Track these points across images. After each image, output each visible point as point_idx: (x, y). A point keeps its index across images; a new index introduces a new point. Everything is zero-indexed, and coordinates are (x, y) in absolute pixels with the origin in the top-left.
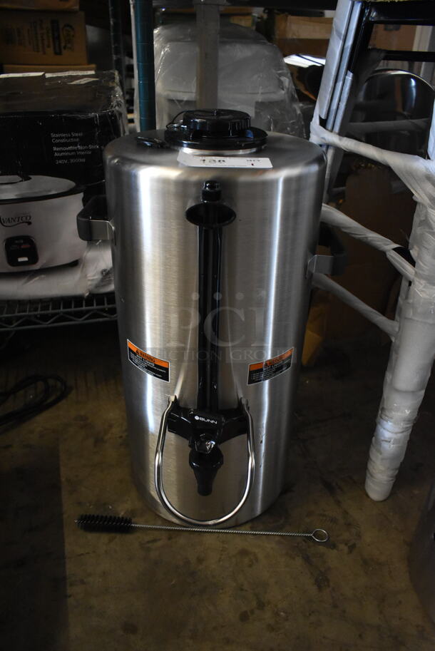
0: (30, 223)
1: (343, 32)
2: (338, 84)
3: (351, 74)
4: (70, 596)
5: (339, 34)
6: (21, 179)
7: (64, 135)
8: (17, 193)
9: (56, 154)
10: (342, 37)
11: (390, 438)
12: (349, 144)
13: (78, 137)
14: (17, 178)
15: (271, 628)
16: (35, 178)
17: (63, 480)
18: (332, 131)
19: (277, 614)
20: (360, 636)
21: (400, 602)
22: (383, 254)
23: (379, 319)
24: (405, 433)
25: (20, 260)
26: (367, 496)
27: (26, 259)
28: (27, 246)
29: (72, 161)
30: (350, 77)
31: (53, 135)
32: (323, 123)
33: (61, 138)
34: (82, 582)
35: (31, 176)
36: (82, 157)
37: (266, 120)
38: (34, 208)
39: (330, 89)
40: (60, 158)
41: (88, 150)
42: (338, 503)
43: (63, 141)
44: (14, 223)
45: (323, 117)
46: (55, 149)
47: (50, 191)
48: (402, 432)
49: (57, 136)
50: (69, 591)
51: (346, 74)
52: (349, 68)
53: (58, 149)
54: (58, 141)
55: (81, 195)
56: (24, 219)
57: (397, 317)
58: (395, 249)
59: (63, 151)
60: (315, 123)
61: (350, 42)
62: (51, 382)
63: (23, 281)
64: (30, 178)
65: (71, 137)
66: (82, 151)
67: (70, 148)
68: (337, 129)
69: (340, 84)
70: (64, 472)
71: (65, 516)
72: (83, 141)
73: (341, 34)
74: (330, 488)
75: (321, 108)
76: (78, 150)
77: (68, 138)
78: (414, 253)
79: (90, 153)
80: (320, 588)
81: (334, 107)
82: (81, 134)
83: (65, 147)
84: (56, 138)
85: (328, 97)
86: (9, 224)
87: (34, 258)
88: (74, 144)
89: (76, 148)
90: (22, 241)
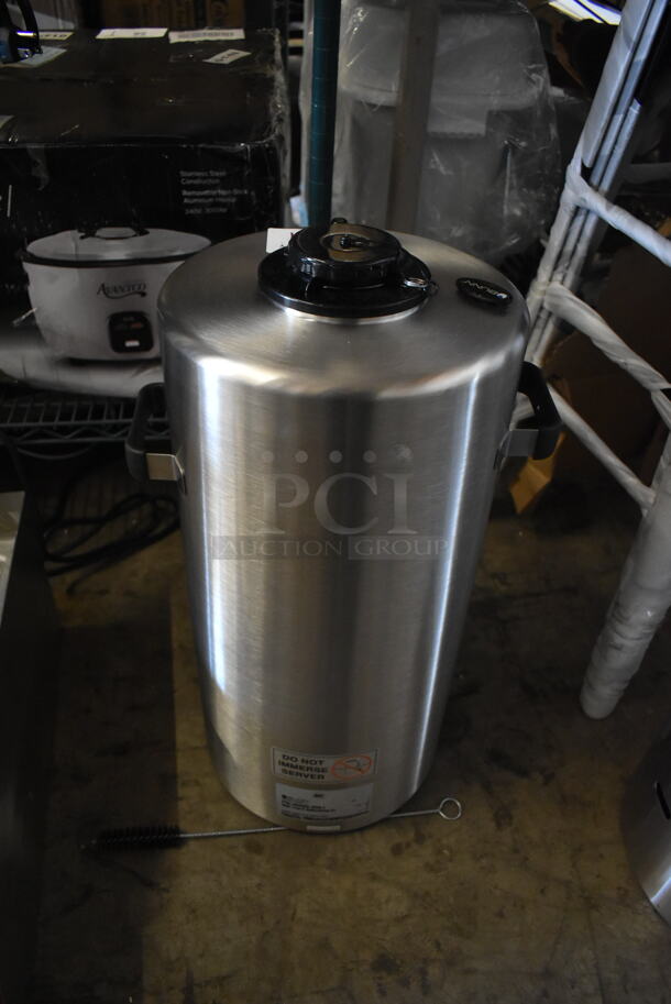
0: (143, 294)
1: (634, 37)
2: (616, 117)
3: (638, 106)
4: (181, 799)
5: (628, 39)
6: (134, 233)
7: (198, 174)
8: (128, 252)
9: (186, 201)
10: (632, 45)
11: (621, 645)
12: (620, 220)
13: (219, 177)
14: (129, 231)
15: (429, 868)
16: (154, 233)
17: (175, 645)
18: (596, 189)
19: (439, 852)
20: (542, 891)
21: (601, 856)
22: (646, 393)
23: (630, 480)
24: (639, 642)
25: (129, 344)
26: (581, 711)
27: (136, 343)
28: (139, 325)
29: (208, 210)
30: (635, 110)
31: (183, 173)
32: (586, 173)
33: (195, 178)
34: (197, 783)
35: (149, 230)
36: (224, 205)
37: (501, 147)
38: (150, 273)
39: (603, 124)
40: (190, 206)
41: (232, 195)
42: (540, 715)
43: (197, 182)
44: (121, 294)
45: (587, 165)
46: (185, 193)
47: (172, 251)
48: (638, 639)
49: (190, 174)
50: (181, 792)
51: (631, 104)
52: (636, 95)
53: (189, 193)
54: (189, 182)
56: (136, 287)
57: (654, 483)
58: (663, 390)
59: (196, 197)
60: (574, 170)
61: (642, 56)
62: (161, 504)
63: (134, 371)
64: (147, 233)
65: (210, 177)
66: (224, 196)
67: (206, 192)
68: (606, 186)
69: (619, 118)
71: (176, 695)
72: (225, 183)
73: (631, 40)
74: (531, 694)
75: (586, 150)
76: (218, 196)
77: (204, 178)
79: (234, 200)
80: (499, 825)
81: (606, 151)
82: (223, 174)
83: (204, 190)
84: (187, 178)
85: (599, 135)
86: (114, 294)
87: (147, 344)
88: (213, 187)
89: (214, 193)
90: (132, 319)
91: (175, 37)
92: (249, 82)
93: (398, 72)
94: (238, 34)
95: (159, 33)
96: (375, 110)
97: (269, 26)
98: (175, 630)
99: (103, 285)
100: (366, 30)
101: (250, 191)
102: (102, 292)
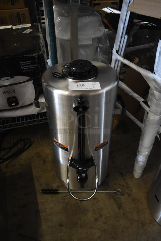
0: (15, 92)
1: (124, 21)
2: (122, 38)
3: (127, 36)
4: (41, 216)
5: (122, 21)
6: (11, 78)
7: (25, 62)
8: (10, 83)
9: (22, 69)
10: (123, 22)
11: (141, 161)
12: (126, 62)
13: (30, 62)
14: (9, 78)
15: (104, 223)
18: (120, 55)
19: (106, 218)
20: (132, 224)
21: (144, 212)
22: (139, 102)
23: (138, 122)
24: (146, 159)
25: (13, 104)
26: (134, 177)
27: (14, 104)
28: (15, 100)
29: (28, 71)
30: (126, 37)
32: (117, 52)
33: (24, 63)
34: (45, 211)
35: (14, 77)
36: (32, 69)
37: (96, 46)
38: (16, 87)
39: (119, 40)
40: (23, 70)
42: (125, 179)
43: (25, 64)
44: (9, 93)
45: (117, 50)
46: (22, 67)
47: (21, 81)
48: (145, 159)
49: (22, 63)
50: (41, 214)
51: (125, 36)
52: (126, 33)
55: (32, 81)
56: (13, 91)
57: (143, 122)
58: (143, 101)
59: (25, 68)
60: (114, 51)
61: (126, 24)
62: (26, 141)
63: (14, 111)
64: (14, 78)
65: (27, 63)
66: (32, 67)
67: (27, 66)
68: (122, 54)
69: (123, 39)
70: (34, 174)
71: (36, 189)
72: (31, 64)
73: (123, 21)
74: (122, 175)
75: (116, 46)
76: (30, 67)
77: (26, 63)
78: (149, 103)
79: (34, 67)
80: (119, 209)
81: (121, 46)
82: (31, 61)
83: (25, 66)
84: (22, 64)
85: (119, 43)
86: (8, 93)
87: (17, 103)
88: (29, 65)
89: (29, 66)
90: (13, 98)
91: (14, 28)
92: (34, 37)
93: (70, 31)
94: (29, 25)
95: (10, 27)
96: (65, 41)
97: (37, 22)
98: (34, 173)
99: (4, 91)
100: (60, 22)
101: (38, 65)
102: (4, 93)
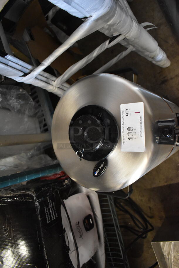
0: (79, 222)
3: (7, 56)
7: (47, 216)
8: (70, 232)
9: (55, 218)
13: (46, 208)
14: (65, 234)
16: (64, 226)
18: (31, 71)
25: (91, 222)
27: (90, 220)
28: (86, 221)
29: (55, 209)
30: (9, 57)
31: (48, 222)
36: (53, 204)
38: (73, 222)
40: (56, 216)
41: (50, 202)
44: (80, 230)
45: (23, 74)
46: (53, 219)
47: (66, 217)
49: (47, 219)
51: (6, 59)
53: (52, 218)
55: (64, 200)
56: (78, 226)
58: (109, 43)
59: (53, 214)
60: (21, 79)
63: (97, 218)
64: (64, 228)
65: (47, 212)
66: (51, 205)
67: (51, 212)
68: (30, 67)
69: (10, 63)
72: (47, 206)
76: (51, 207)
77: (47, 214)
78: (115, 34)
79: (51, 201)
82: (45, 207)
84: (49, 220)
86: (81, 232)
87: (89, 216)
89: (50, 209)
90: (85, 224)
99: (80, 237)
101: (48, 196)
102: (82, 237)
